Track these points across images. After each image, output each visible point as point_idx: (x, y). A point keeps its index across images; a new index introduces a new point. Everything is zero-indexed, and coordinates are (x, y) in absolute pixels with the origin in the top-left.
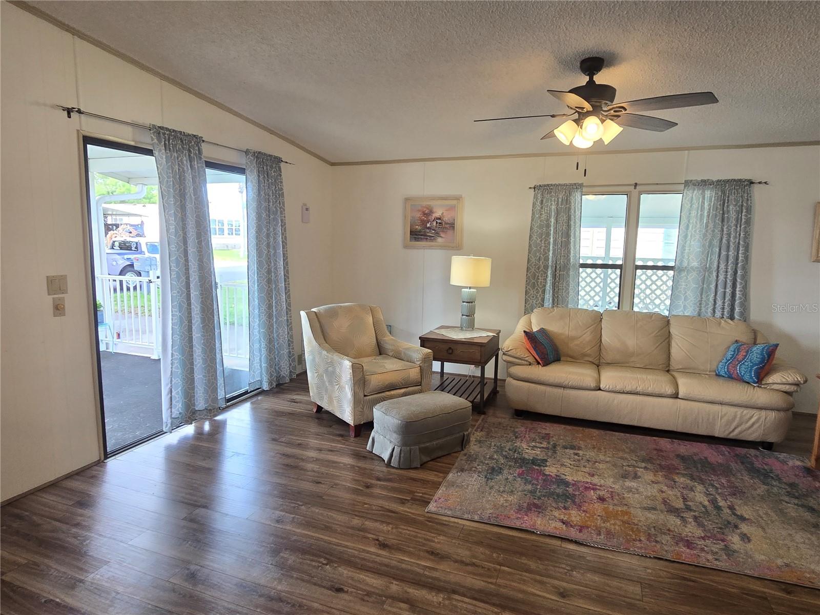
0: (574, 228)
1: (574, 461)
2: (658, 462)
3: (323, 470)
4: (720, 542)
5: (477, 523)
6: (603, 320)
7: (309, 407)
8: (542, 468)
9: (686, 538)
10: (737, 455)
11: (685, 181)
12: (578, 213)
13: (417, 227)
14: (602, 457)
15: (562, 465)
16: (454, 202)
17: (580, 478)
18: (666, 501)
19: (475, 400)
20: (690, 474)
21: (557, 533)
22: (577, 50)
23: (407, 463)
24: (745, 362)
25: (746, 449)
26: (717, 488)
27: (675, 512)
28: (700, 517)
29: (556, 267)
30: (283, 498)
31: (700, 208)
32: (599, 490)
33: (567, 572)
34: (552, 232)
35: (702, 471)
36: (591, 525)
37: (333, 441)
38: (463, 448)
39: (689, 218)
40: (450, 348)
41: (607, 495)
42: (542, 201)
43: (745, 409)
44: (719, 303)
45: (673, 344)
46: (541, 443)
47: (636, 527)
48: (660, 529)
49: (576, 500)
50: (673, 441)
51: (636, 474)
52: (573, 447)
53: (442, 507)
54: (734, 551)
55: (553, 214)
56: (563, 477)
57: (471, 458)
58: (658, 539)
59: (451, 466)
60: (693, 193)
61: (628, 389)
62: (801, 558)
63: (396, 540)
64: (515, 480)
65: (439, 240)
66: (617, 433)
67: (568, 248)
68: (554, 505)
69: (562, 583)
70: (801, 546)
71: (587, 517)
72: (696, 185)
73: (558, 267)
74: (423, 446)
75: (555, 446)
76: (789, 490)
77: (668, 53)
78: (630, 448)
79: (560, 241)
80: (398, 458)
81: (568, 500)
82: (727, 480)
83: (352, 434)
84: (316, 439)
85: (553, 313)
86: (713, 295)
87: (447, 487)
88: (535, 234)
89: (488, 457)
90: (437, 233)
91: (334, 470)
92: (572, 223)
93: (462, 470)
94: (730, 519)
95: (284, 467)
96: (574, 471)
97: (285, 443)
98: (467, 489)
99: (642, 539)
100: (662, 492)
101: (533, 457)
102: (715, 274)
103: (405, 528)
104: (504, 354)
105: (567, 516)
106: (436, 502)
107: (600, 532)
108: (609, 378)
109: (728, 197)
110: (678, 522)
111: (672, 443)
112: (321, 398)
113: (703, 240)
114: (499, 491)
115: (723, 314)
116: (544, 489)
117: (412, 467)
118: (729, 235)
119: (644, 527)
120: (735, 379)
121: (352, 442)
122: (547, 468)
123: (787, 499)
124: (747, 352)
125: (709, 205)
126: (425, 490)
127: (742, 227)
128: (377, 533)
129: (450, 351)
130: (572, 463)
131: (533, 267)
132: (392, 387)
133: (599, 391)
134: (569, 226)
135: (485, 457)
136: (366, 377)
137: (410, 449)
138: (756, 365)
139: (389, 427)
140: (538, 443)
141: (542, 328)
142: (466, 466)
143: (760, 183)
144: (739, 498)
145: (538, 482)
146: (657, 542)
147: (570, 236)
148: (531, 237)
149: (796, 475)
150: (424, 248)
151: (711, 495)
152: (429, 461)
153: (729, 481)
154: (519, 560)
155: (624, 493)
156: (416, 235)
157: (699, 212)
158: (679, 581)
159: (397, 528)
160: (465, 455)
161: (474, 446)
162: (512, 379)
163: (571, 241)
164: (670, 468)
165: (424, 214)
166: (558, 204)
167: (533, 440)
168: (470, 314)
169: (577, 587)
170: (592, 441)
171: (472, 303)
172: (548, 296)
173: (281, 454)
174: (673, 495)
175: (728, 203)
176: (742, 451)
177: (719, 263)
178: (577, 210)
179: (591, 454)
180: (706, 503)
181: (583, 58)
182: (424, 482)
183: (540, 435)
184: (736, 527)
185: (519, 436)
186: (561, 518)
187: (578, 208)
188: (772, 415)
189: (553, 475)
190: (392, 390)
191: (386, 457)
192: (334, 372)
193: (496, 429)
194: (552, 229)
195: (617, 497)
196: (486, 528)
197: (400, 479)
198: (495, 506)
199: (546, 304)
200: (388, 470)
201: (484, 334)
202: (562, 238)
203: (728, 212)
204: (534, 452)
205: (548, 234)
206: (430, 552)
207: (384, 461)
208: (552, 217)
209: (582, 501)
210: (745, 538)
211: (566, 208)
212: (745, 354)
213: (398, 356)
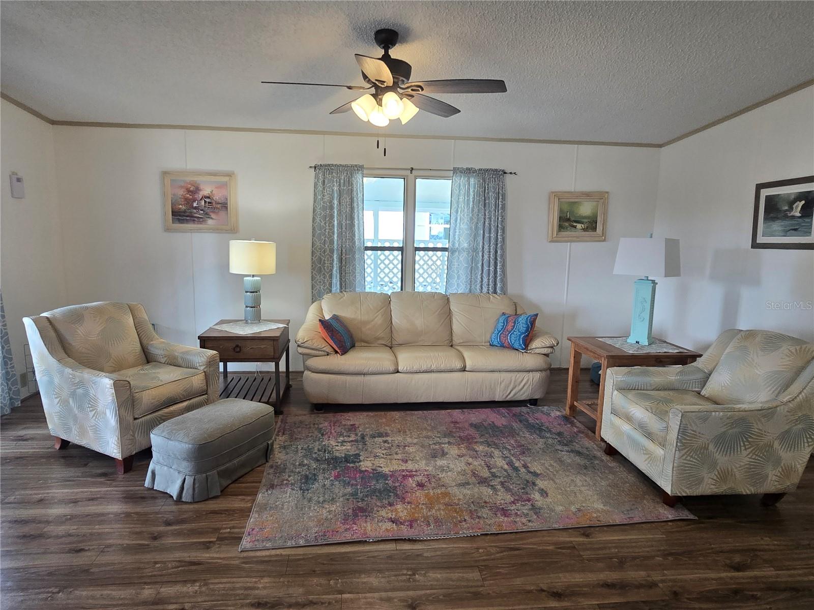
0: (358, 211)
1: (385, 449)
2: (458, 435)
3: (85, 529)
4: (527, 502)
5: (304, 548)
6: (391, 302)
7: (49, 443)
8: (357, 464)
9: (501, 507)
10: (514, 415)
11: (454, 168)
12: (360, 195)
13: (181, 206)
14: (409, 440)
15: (376, 456)
16: (226, 179)
17: (396, 467)
18: (474, 473)
19: (270, 401)
20: (485, 441)
21: (390, 536)
22: (374, 17)
23: (203, 494)
24: (514, 331)
25: (519, 408)
26: (510, 450)
27: (485, 482)
28: (505, 482)
29: (342, 250)
30: (23, 590)
31: (466, 194)
32: (416, 475)
33: (409, 579)
34: (336, 214)
35: (494, 436)
36: (419, 516)
37: (94, 484)
38: (268, 459)
39: (458, 202)
40: (237, 346)
41: (425, 480)
42: (324, 181)
43: (517, 373)
44: (485, 280)
45: (454, 320)
46: (349, 436)
47: (458, 507)
48: (478, 503)
49: (398, 493)
50: (463, 411)
51: (443, 451)
52: (380, 435)
53: (258, 540)
54: (540, 509)
55: (336, 195)
56: (379, 469)
57: (280, 470)
58: (479, 514)
59: (259, 484)
60: (460, 179)
61: (424, 368)
62: (586, 500)
63: (208, 601)
64: (333, 485)
65: (210, 222)
66: (416, 412)
67: (352, 232)
68: (379, 504)
69: (408, 592)
70: (583, 489)
71: (413, 508)
72: (462, 173)
73: (344, 251)
74: (222, 468)
75: (363, 437)
76: (559, 439)
77: (457, 37)
78: (430, 425)
79: (344, 224)
80: (191, 491)
81: (390, 494)
82: (515, 440)
83: (121, 469)
84: (65, 487)
85: (344, 298)
86: (480, 273)
87: (258, 512)
88: (319, 217)
89: (297, 463)
90: (207, 214)
91: (101, 527)
92: (355, 204)
93: (272, 487)
94: (527, 477)
95: (19, 541)
96: (389, 461)
97: (15, 503)
98: (282, 509)
99: (467, 518)
100: (470, 464)
101: (345, 454)
102: (480, 254)
103: (216, 581)
104: (298, 346)
105: (394, 513)
106: (249, 535)
107: (429, 522)
108: (406, 359)
109: (488, 185)
110: (490, 492)
111: (463, 413)
112: (68, 430)
113: (470, 223)
114: (319, 502)
115: (488, 290)
116: (365, 488)
117: (210, 497)
118: (490, 218)
119: (464, 506)
120: (507, 347)
121: (122, 481)
122: (362, 463)
123: (559, 447)
124: (515, 323)
125: (474, 191)
126: (233, 522)
127: (500, 212)
128: (181, 600)
129: (238, 349)
130: (384, 452)
131: (318, 251)
132: (171, 401)
133: (397, 374)
134: (352, 209)
135: (294, 465)
136: (135, 395)
137: (207, 476)
138: (522, 333)
139: (175, 455)
140: (346, 436)
141: (335, 315)
142: (276, 480)
143: (511, 173)
144: (528, 455)
145: (356, 481)
146: (479, 517)
147: (354, 219)
148: (314, 219)
149: (559, 424)
150: (191, 231)
151: (507, 457)
152: (230, 484)
153: (516, 441)
154: (359, 580)
155: (439, 473)
156: (180, 216)
157: (466, 197)
158: (507, 553)
159: (206, 584)
160: (271, 467)
161: (280, 454)
162: (310, 372)
163: (355, 224)
164: (468, 439)
165: (189, 191)
166: (340, 185)
167: (341, 435)
168: (256, 306)
169: (423, 592)
170: (396, 425)
171: (257, 292)
172: (336, 281)
173: (10, 522)
174: (479, 465)
175: (488, 190)
176: (517, 410)
177: (483, 244)
178: (359, 193)
179: (398, 439)
180: (506, 467)
181: (379, 29)
182: (229, 512)
183: (346, 427)
184: (534, 484)
185: (325, 433)
186: (389, 517)
187: (360, 189)
188: (537, 375)
189: (370, 470)
190: (173, 405)
191: (174, 491)
192: (86, 394)
193: (300, 429)
194: (336, 211)
195: (434, 480)
196: (314, 552)
197: (197, 516)
198: (320, 523)
199: (334, 289)
200: (179, 508)
201: (274, 326)
202: (346, 220)
203: (489, 198)
204: (344, 448)
205: (332, 217)
206: (256, 605)
207: (173, 497)
208: (335, 199)
209: (403, 492)
210: (544, 493)
211: (348, 189)
212: (513, 324)
213: (173, 362)
